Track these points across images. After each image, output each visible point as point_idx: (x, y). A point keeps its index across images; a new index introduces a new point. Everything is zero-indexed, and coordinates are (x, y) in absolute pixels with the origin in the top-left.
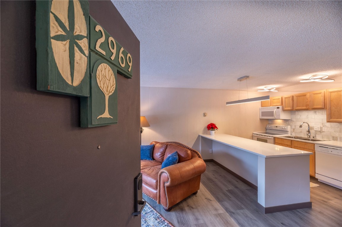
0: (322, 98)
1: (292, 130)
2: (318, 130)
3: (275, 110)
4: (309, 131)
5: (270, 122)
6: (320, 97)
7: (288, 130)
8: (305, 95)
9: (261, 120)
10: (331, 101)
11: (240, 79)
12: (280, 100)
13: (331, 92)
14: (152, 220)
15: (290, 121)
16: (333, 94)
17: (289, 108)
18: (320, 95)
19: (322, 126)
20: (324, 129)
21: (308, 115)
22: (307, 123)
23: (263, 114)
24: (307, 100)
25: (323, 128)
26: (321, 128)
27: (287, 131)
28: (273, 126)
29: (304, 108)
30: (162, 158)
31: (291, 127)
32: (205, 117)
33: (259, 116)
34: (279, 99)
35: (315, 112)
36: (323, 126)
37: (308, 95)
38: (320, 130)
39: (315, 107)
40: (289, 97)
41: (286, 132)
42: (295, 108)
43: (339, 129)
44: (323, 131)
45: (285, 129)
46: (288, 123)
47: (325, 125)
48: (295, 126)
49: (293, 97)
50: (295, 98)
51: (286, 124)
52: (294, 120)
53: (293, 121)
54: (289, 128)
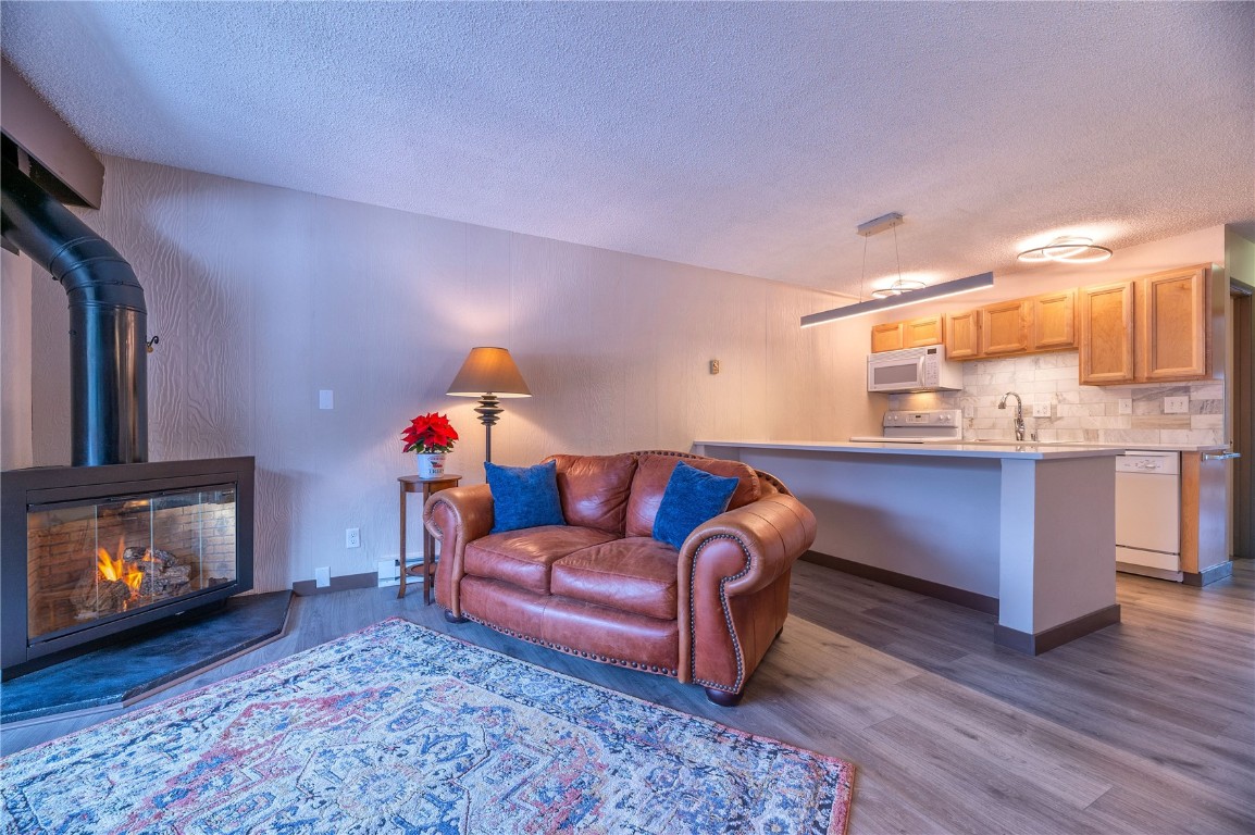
0: (1068, 314)
1: (967, 422)
2: (1042, 415)
3: (922, 358)
4: (1020, 421)
5: (895, 404)
6: (1063, 312)
7: (956, 424)
8: (1017, 308)
9: (872, 395)
10: (1092, 321)
11: (870, 227)
12: (939, 325)
13: (1095, 294)
14: (701, 746)
15: (959, 394)
16: (1098, 301)
17: (968, 352)
18: (1060, 305)
19: (1055, 402)
20: (1062, 410)
21: (1015, 373)
22: (1016, 396)
23: (881, 374)
24: (1023, 320)
25: (1059, 407)
26: (1053, 408)
27: (953, 427)
28: (905, 417)
29: (1015, 346)
30: (617, 514)
31: (963, 412)
32: (712, 376)
33: (865, 383)
34: (934, 323)
35: (1037, 362)
36: (1060, 402)
37: (1025, 308)
38: (1048, 415)
39: (1047, 341)
40: (966, 316)
41: (948, 428)
42: (986, 348)
43: (1103, 405)
44: (1059, 415)
45: (947, 419)
46: (952, 401)
47: (1065, 399)
48: (976, 410)
49: (978, 314)
50: (985, 318)
51: (947, 406)
52: (972, 390)
53: (971, 395)
54: (957, 418)
